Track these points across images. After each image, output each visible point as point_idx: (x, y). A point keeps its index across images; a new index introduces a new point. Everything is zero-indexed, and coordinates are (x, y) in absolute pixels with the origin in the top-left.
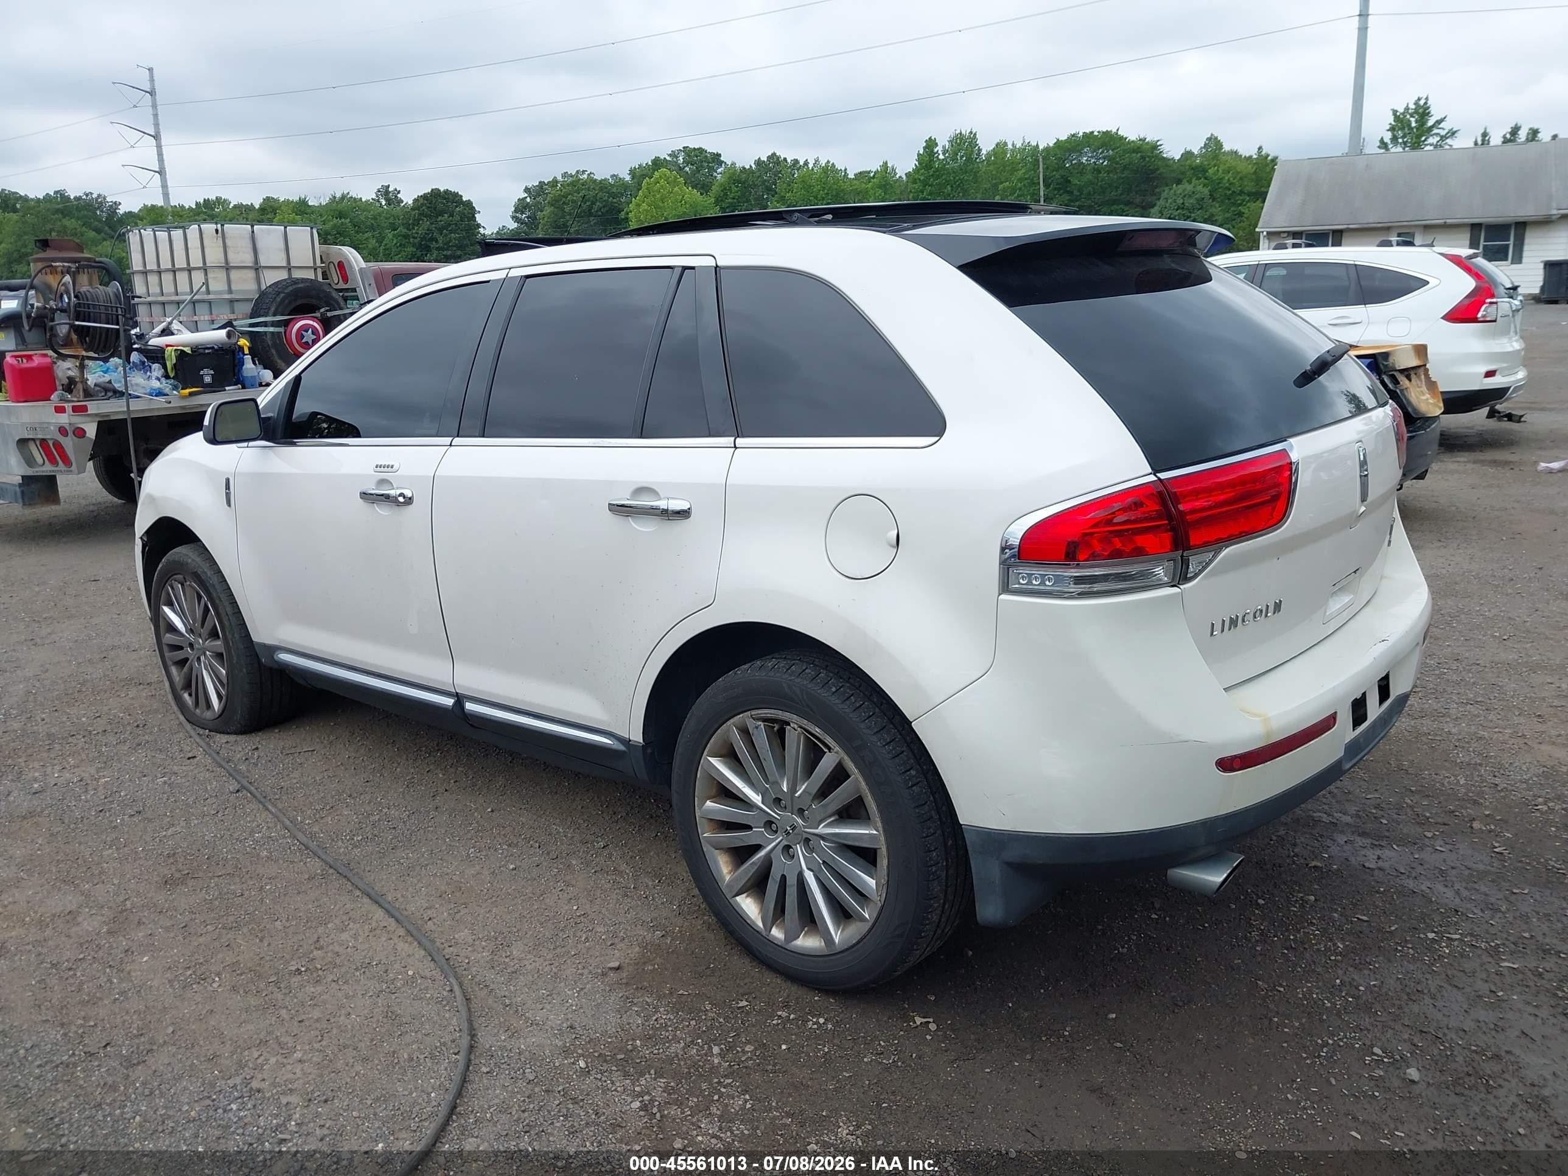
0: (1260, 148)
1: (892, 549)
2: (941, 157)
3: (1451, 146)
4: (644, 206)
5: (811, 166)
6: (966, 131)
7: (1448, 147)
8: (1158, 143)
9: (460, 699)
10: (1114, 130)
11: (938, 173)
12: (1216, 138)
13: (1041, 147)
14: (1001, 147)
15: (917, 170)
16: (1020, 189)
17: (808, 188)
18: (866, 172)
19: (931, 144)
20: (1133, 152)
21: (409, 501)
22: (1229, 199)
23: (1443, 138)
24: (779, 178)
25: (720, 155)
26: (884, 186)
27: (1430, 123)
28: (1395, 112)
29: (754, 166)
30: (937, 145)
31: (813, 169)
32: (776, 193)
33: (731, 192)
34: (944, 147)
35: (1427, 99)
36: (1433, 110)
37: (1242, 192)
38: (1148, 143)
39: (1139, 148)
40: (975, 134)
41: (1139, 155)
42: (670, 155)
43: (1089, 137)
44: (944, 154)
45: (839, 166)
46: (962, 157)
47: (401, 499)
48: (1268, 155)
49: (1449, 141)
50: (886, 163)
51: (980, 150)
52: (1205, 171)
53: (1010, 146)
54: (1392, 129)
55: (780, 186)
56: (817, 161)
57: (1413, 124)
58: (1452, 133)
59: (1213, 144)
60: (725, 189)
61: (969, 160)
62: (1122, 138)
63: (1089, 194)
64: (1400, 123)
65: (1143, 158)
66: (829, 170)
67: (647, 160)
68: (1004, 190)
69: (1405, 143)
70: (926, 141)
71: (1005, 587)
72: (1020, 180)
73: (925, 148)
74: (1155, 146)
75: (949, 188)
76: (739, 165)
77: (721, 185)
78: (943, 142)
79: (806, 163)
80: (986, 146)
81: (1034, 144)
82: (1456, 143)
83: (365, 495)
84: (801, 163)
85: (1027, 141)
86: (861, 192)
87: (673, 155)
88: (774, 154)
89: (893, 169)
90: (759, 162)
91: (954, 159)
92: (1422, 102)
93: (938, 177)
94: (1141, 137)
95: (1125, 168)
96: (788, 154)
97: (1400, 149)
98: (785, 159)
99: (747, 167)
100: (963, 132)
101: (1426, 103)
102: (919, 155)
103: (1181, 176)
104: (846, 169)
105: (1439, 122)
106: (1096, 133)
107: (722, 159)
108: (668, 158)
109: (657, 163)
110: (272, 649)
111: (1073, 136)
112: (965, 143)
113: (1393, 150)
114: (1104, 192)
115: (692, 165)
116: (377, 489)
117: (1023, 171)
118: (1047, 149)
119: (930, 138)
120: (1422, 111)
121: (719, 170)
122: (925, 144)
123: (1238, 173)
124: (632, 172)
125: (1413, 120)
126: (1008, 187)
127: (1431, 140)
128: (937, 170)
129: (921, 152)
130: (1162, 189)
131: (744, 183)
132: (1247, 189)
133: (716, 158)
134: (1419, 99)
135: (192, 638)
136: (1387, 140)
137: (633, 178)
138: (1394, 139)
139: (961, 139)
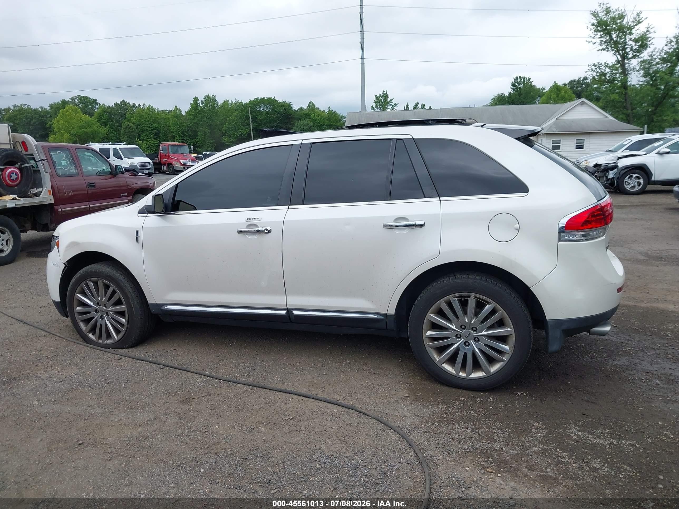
0: (329, 107)
1: (516, 231)
2: (201, 105)
3: (396, 109)
4: (61, 122)
5: (141, 107)
6: (211, 95)
7: (395, 110)
8: (291, 104)
9: (289, 311)
10: (273, 98)
11: (200, 112)
12: (313, 103)
13: (243, 103)
14: (226, 102)
15: (190, 110)
16: (236, 120)
17: (141, 116)
18: (165, 110)
19: (196, 100)
20: (281, 107)
21: (270, 231)
22: (319, 127)
23: (393, 106)
24: (127, 112)
25: (96, 100)
26: (177, 117)
27: (388, 100)
28: (376, 96)
29: (114, 106)
30: (199, 100)
31: (142, 108)
32: (126, 118)
33: (103, 117)
34: (202, 101)
35: (387, 91)
36: (389, 96)
37: (324, 125)
38: (287, 103)
39: (283, 105)
40: (215, 96)
41: (284, 108)
42: (71, 99)
43: (263, 99)
44: (202, 104)
45: (155, 107)
46: (210, 106)
47: (265, 231)
48: (332, 110)
49: (395, 107)
50: (177, 107)
51: (217, 103)
52: (309, 116)
53: (230, 102)
54: (375, 102)
55: (128, 115)
56: (144, 104)
57: (383, 101)
58: (396, 105)
59: (312, 105)
60: (100, 115)
61: (213, 107)
62: (276, 101)
63: (265, 123)
64: (378, 100)
65: (285, 109)
66: (150, 109)
67: (59, 100)
68: (230, 120)
69: (380, 108)
70: (194, 98)
71: (560, 240)
72: (236, 116)
73: (193, 101)
74: (289, 105)
75: (205, 118)
76: (107, 104)
77: (98, 114)
78: (201, 99)
79: (139, 105)
80: (220, 101)
81: (240, 101)
82: (398, 108)
83: (240, 232)
84: (137, 105)
85: (237, 100)
86: (165, 118)
87: (72, 99)
88: (123, 101)
89: (180, 110)
90: (116, 104)
91: (207, 106)
92: (385, 93)
93: (200, 114)
94: (284, 101)
95: (279, 113)
96: (131, 102)
97: (379, 110)
98: (129, 103)
99: (111, 106)
100: (210, 95)
101: (386, 93)
102: (191, 104)
103: (301, 117)
104: (158, 109)
105: (391, 100)
106: (266, 98)
107: (97, 102)
108: (70, 100)
109: (64, 103)
110: (159, 306)
111: (257, 99)
112: (211, 100)
113: (376, 110)
114: (270, 123)
115: (82, 104)
116: (246, 228)
117: (237, 113)
118: (246, 104)
119: (196, 97)
120: (385, 96)
121: (97, 107)
122: (193, 99)
123: (322, 117)
124: (51, 106)
125: (382, 99)
126: (231, 119)
127: (389, 107)
128: (200, 111)
129: (192, 103)
130: (294, 122)
131: (110, 113)
132: (326, 123)
133: (95, 101)
134: (384, 91)
135: (97, 307)
136: (374, 106)
137: (51, 109)
138: (376, 106)
139: (209, 98)
